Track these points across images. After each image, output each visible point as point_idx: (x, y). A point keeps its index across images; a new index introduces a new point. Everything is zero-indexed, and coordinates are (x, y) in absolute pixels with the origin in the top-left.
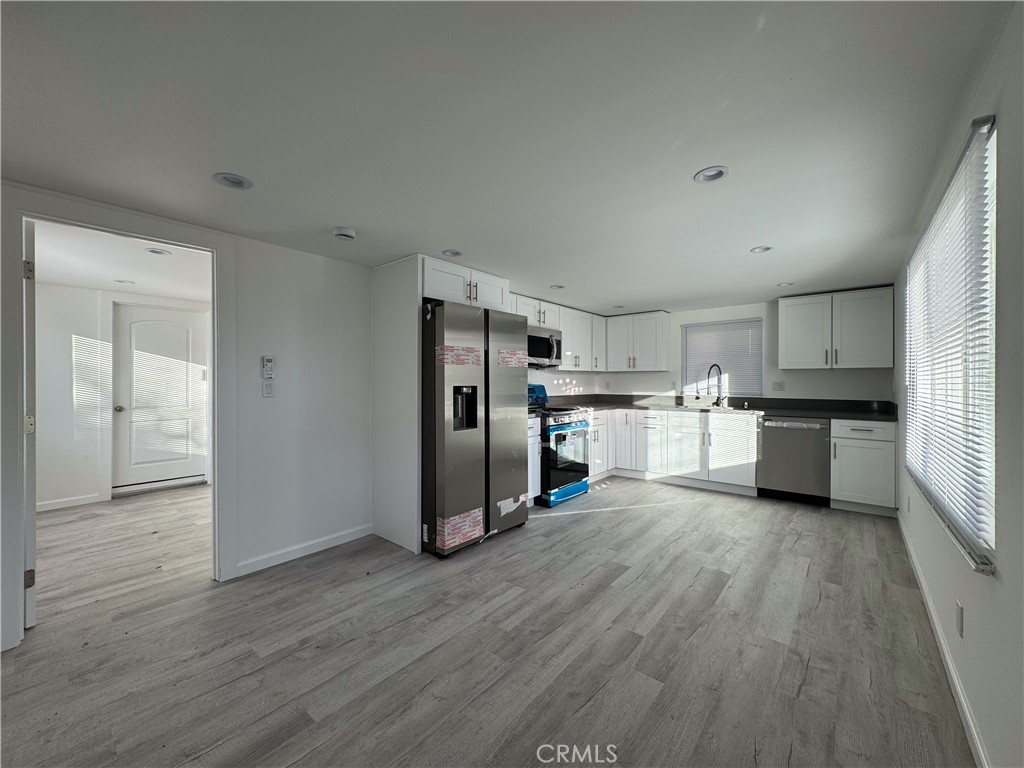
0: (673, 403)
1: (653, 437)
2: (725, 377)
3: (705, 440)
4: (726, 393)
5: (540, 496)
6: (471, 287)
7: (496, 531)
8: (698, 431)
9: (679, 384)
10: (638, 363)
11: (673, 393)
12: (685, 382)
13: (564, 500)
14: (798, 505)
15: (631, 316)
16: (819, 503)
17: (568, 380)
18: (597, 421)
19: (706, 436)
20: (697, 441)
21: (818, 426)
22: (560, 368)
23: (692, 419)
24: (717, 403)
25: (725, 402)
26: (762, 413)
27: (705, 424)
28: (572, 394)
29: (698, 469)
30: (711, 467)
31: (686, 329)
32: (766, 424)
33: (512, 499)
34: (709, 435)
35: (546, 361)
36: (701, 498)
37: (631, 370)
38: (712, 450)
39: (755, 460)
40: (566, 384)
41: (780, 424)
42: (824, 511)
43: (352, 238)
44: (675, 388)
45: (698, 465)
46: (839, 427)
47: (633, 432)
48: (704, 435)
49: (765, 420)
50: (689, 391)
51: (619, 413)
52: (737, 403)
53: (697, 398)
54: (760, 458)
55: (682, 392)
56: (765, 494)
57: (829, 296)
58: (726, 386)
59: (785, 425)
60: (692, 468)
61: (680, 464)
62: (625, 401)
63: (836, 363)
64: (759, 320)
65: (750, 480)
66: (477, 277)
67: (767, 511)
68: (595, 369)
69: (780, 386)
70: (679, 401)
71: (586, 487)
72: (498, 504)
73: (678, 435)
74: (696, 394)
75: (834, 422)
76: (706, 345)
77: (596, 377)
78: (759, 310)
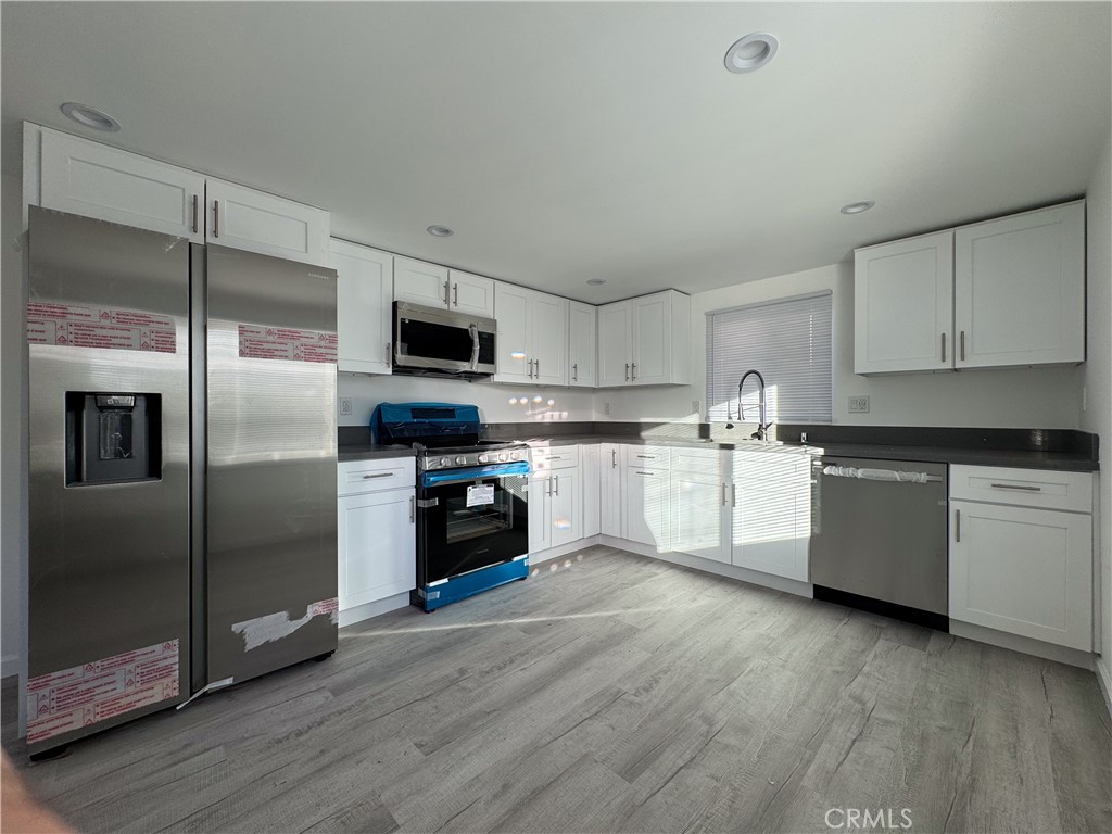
0: (695, 433)
1: (652, 489)
2: (772, 391)
3: (728, 497)
4: (773, 418)
5: (416, 590)
7: (229, 681)
8: (716, 480)
9: (702, 403)
10: (638, 373)
11: (695, 419)
12: (710, 402)
14: (884, 624)
15: (630, 301)
16: (928, 623)
18: (557, 464)
19: (728, 491)
20: (715, 497)
21: (923, 477)
22: (497, 378)
23: (709, 456)
24: (758, 436)
25: (772, 433)
26: (821, 451)
27: (727, 468)
28: (548, 420)
29: (716, 543)
30: (737, 541)
31: (712, 316)
32: (826, 471)
33: (284, 614)
34: (733, 487)
36: (710, 597)
37: (630, 383)
38: (739, 513)
39: (807, 534)
40: (533, 405)
41: (850, 472)
42: (935, 642)
44: (697, 411)
45: (717, 536)
46: (967, 480)
47: (624, 479)
48: (724, 486)
49: (825, 464)
50: (718, 415)
51: (605, 449)
52: (791, 435)
53: (730, 426)
54: (817, 531)
55: (707, 417)
56: (826, 597)
57: (948, 233)
58: (772, 405)
59: (860, 473)
60: (703, 542)
61: (690, 532)
62: (628, 432)
63: (963, 358)
64: (828, 294)
65: (799, 571)
66: (220, 191)
67: (828, 635)
68: (573, 383)
69: (862, 405)
70: (704, 430)
71: (523, 572)
72: (236, 628)
73: (688, 485)
74: (726, 420)
75: (957, 471)
76: (743, 341)
77: (594, 398)
78: (824, 277)
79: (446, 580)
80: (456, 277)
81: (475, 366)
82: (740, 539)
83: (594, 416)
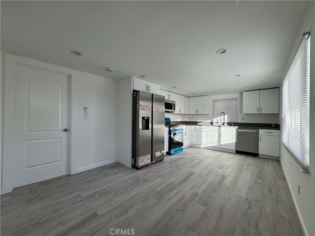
0: (210, 124)
1: (203, 134)
2: (226, 116)
3: (220, 135)
4: (226, 121)
5: (168, 152)
6: (148, 87)
7: (154, 162)
8: (217, 132)
9: (211, 118)
10: (199, 112)
11: (210, 121)
12: (213, 118)
13: (176, 153)
14: (248, 156)
15: (197, 97)
16: (255, 155)
17: (177, 117)
18: (186, 129)
19: (220, 134)
20: (217, 136)
21: (255, 131)
22: (175, 113)
23: (216, 129)
24: (223, 124)
25: (226, 124)
26: (238, 127)
27: (220, 130)
28: (179, 121)
29: (217, 144)
30: (221, 144)
31: (214, 101)
32: (239, 130)
33: (159, 152)
34: (221, 134)
35: (170, 110)
36: (218, 153)
37: (197, 113)
38: (222, 139)
39: (235, 142)
40: (177, 118)
41: (243, 130)
42: (256, 158)
43: (112, 71)
44: (210, 119)
45: (217, 143)
46: (262, 132)
47: (197, 132)
48: (219, 134)
49: (238, 129)
50: (215, 120)
51: (193, 127)
52: (230, 124)
53: (217, 122)
54: (237, 141)
55: (212, 121)
56: (238, 152)
57: (259, 91)
58: (226, 119)
59: (245, 131)
60: (215, 144)
61: (212, 143)
62: (195, 123)
63: (261, 112)
64: (237, 98)
65: (233, 148)
66: (149, 84)
67: (239, 157)
68: (185, 113)
69: (243, 119)
70: (212, 123)
71: (182, 149)
72: (155, 153)
73: (211, 134)
74: (217, 121)
75: (260, 130)
76: (220, 106)
77: (186, 116)
78: (237, 95)
79: (173, 150)
80: (170, 94)
81: (173, 111)
82: (222, 143)
83: (186, 120)
